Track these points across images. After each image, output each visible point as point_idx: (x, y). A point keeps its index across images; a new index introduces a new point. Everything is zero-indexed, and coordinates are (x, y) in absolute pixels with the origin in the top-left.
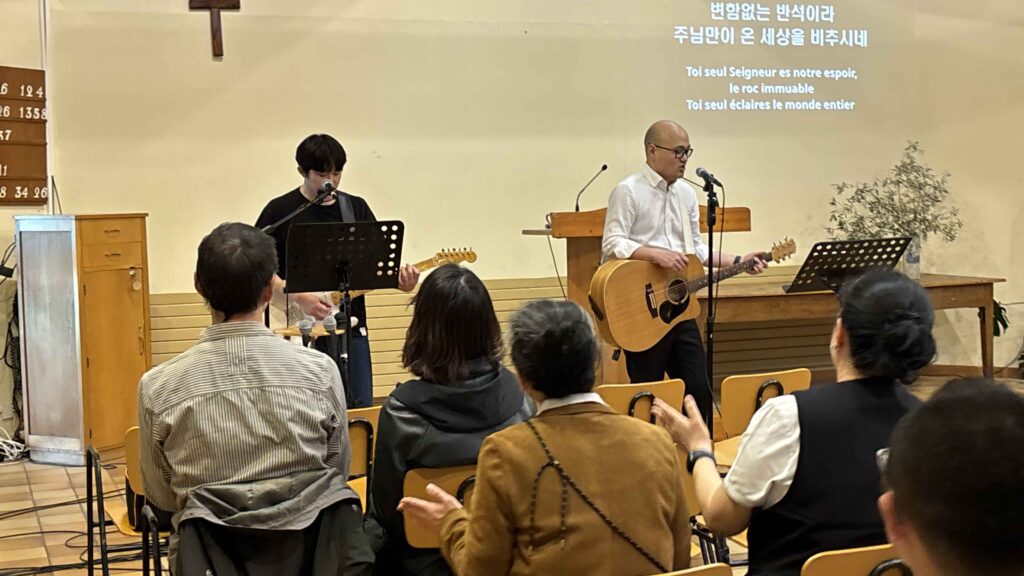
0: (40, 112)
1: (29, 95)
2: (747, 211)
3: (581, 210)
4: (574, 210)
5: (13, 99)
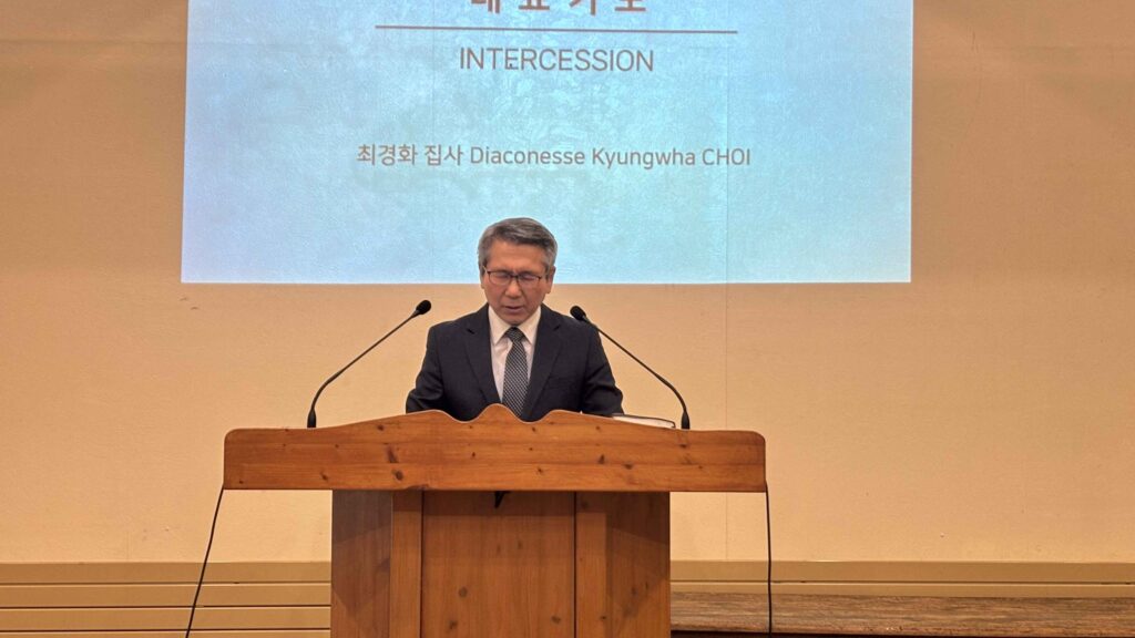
2: (756, 442)
3: (319, 426)
4: (304, 425)
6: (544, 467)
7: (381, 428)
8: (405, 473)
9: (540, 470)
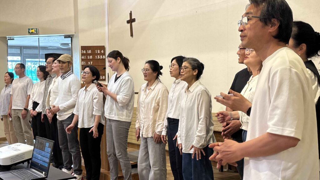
0: (102, 57)
1: (99, 52)
5: (93, 54)
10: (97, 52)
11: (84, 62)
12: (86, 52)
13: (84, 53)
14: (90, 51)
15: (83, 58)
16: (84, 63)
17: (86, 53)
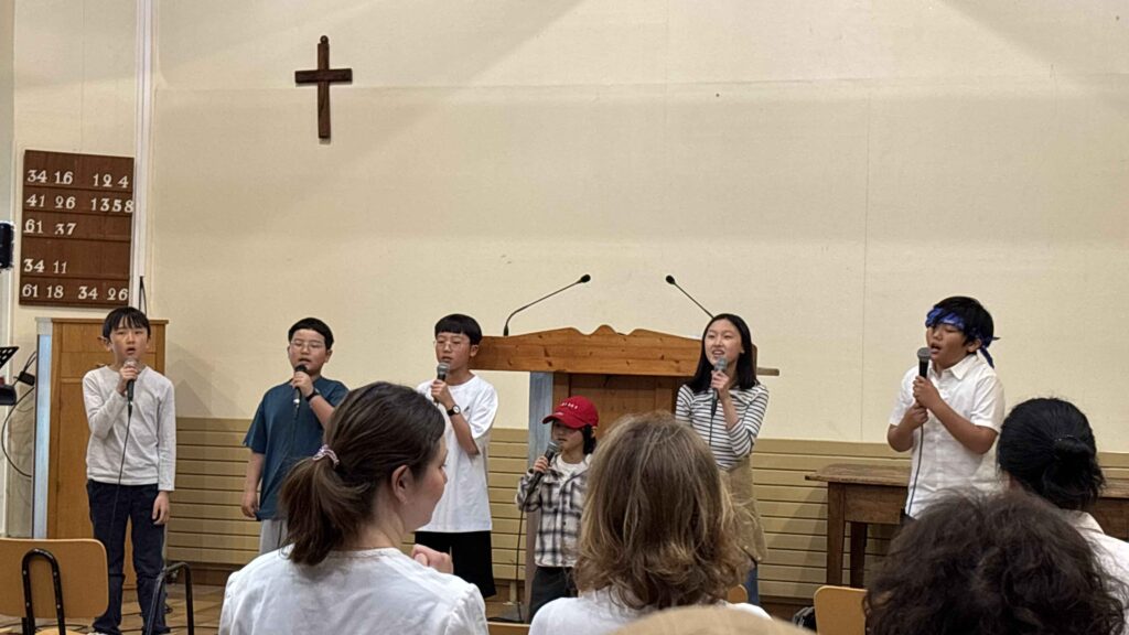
0: (123, 205)
1: (107, 184)
3: (511, 334)
4: (501, 334)
5: (82, 189)
6: (630, 361)
7: (540, 337)
8: (553, 362)
9: (628, 363)
10: (101, 181)
11: (37, 221)
12: (51, 177)
13: (38, 181)
14: (66, 176)
15: (33, 202)
16: (37, 227)
17: (52, 185)
